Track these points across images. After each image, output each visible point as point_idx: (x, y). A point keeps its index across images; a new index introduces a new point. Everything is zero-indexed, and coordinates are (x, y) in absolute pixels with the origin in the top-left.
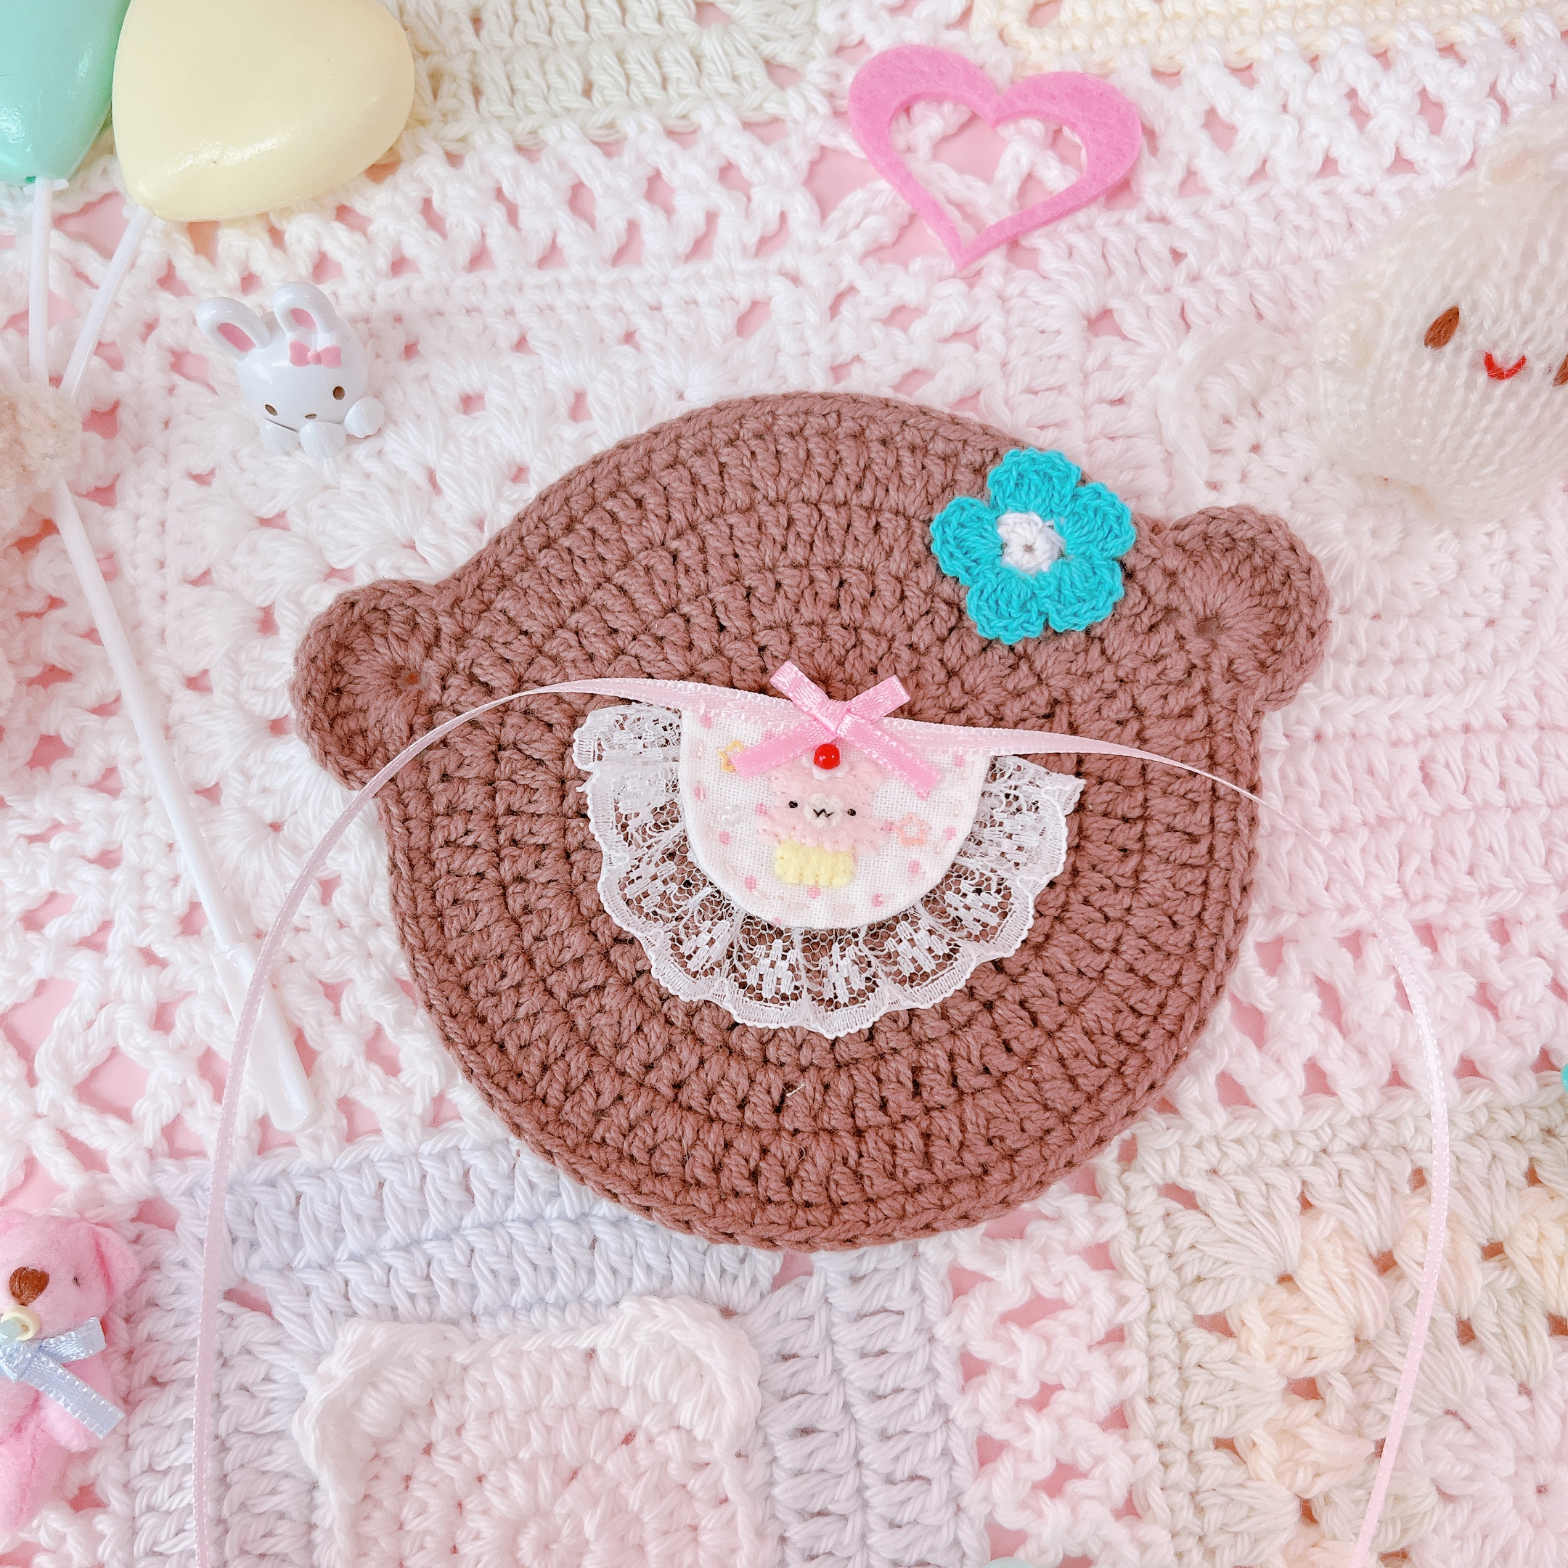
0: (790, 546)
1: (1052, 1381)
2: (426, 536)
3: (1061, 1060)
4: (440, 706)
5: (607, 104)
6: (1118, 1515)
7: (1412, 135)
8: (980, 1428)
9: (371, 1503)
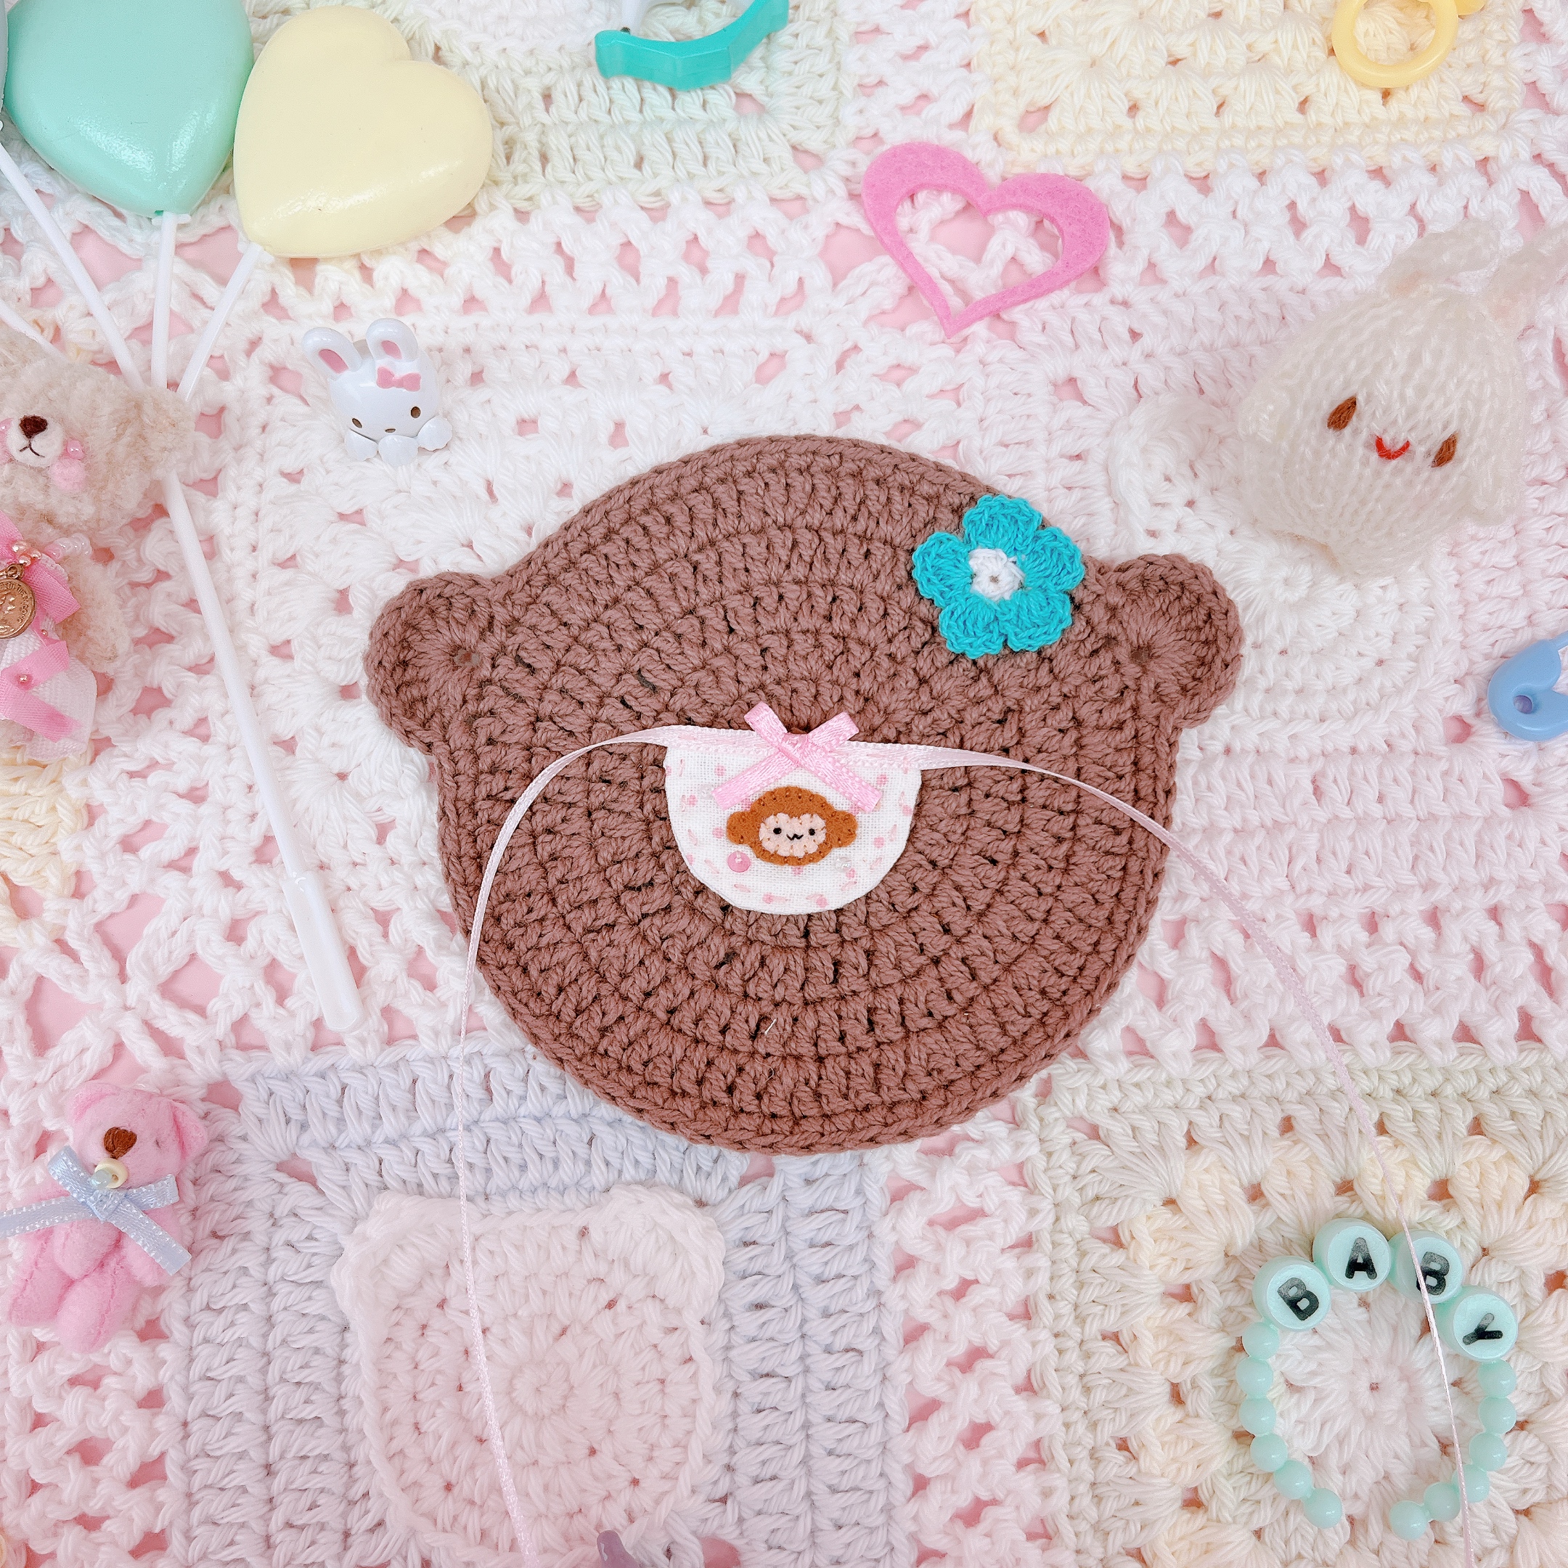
0: (793, 565)
1: (970, 1276)
2: (483, 540)
4: (490, 681)
5: (655, 175)
6: (1018, 1390)
7: (1341, 245)
8: (906, 1311)
9: (392, 1346)
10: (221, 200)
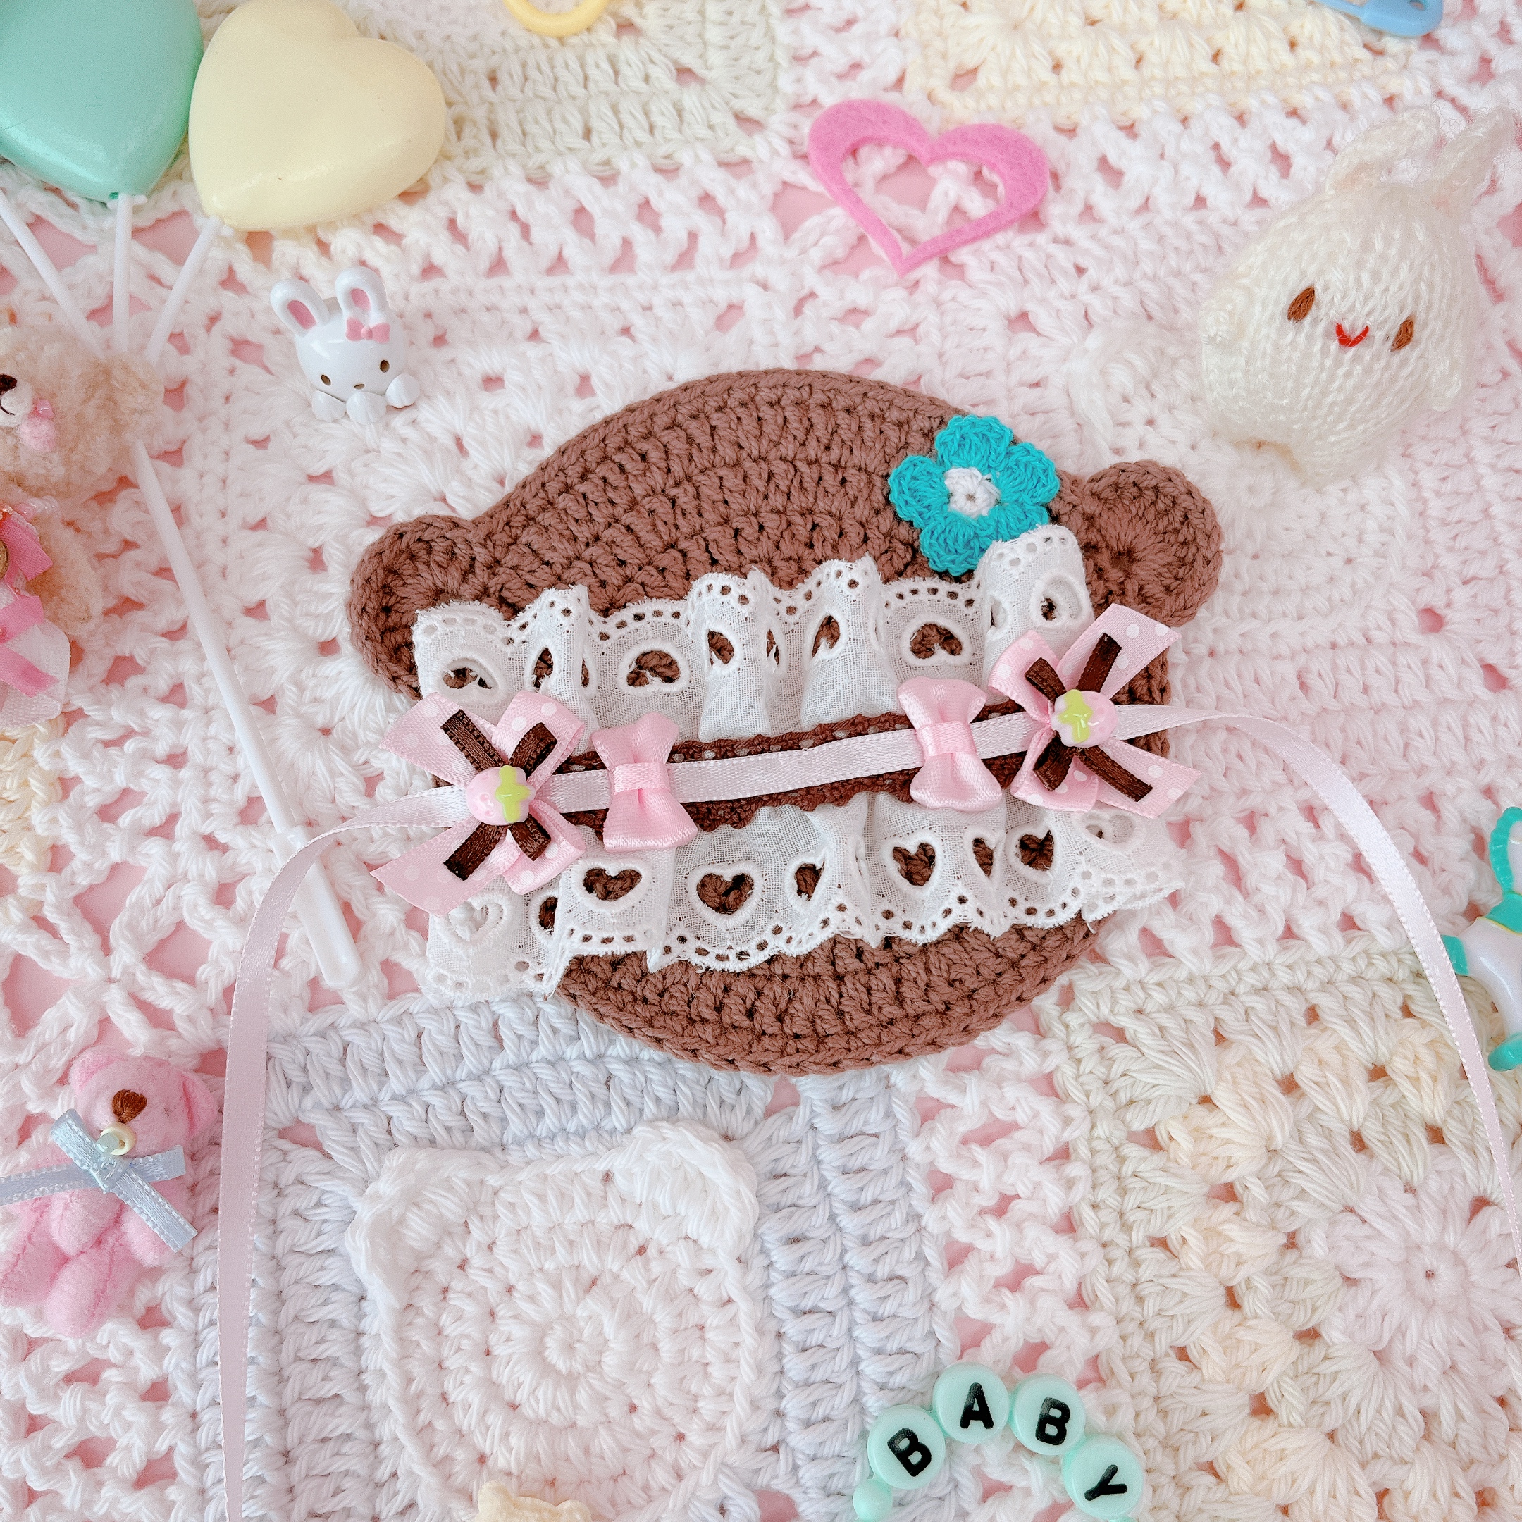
0: (771, 496)
1: (1010, 1192)
2: (455, 493)
5: (604, 145)
6: (1071, 1306)
7: (1266, 178)
8: (948, 1234)
9: (413, 1312)
10: (174, 185)
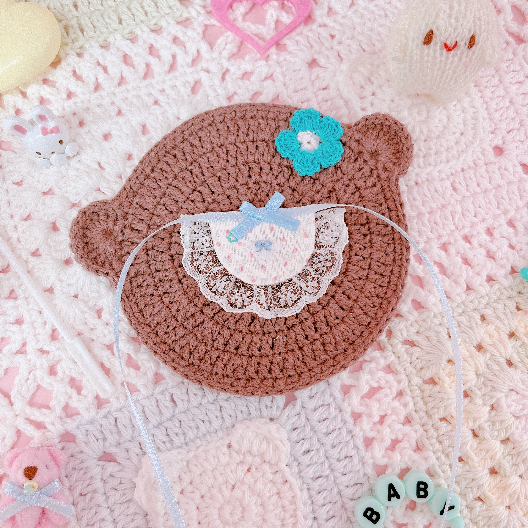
0: (229, 160)
1: (382, 413)
2: (103, 186)
3: (361, 308)
4: (123, 241)
6: (415, 451)
8: (363, 435)
